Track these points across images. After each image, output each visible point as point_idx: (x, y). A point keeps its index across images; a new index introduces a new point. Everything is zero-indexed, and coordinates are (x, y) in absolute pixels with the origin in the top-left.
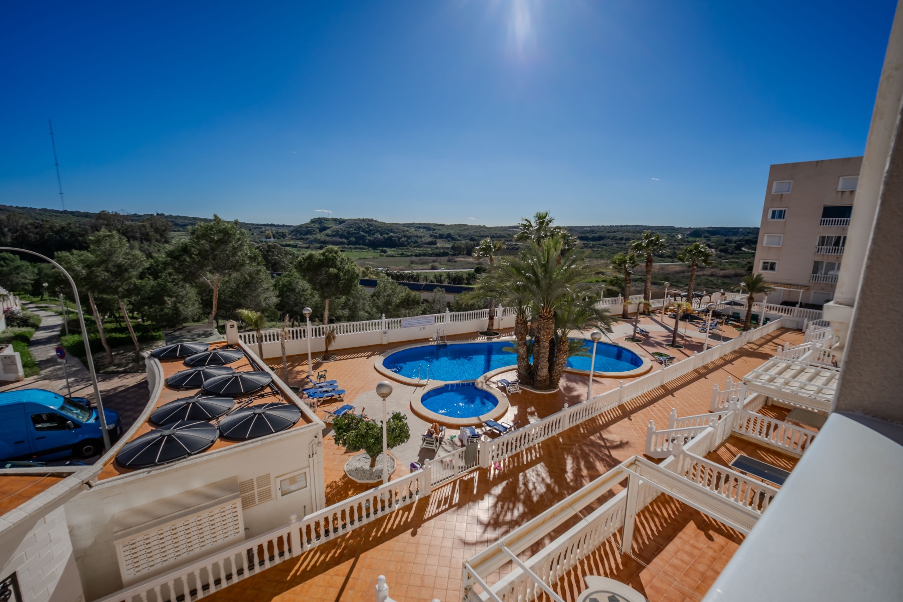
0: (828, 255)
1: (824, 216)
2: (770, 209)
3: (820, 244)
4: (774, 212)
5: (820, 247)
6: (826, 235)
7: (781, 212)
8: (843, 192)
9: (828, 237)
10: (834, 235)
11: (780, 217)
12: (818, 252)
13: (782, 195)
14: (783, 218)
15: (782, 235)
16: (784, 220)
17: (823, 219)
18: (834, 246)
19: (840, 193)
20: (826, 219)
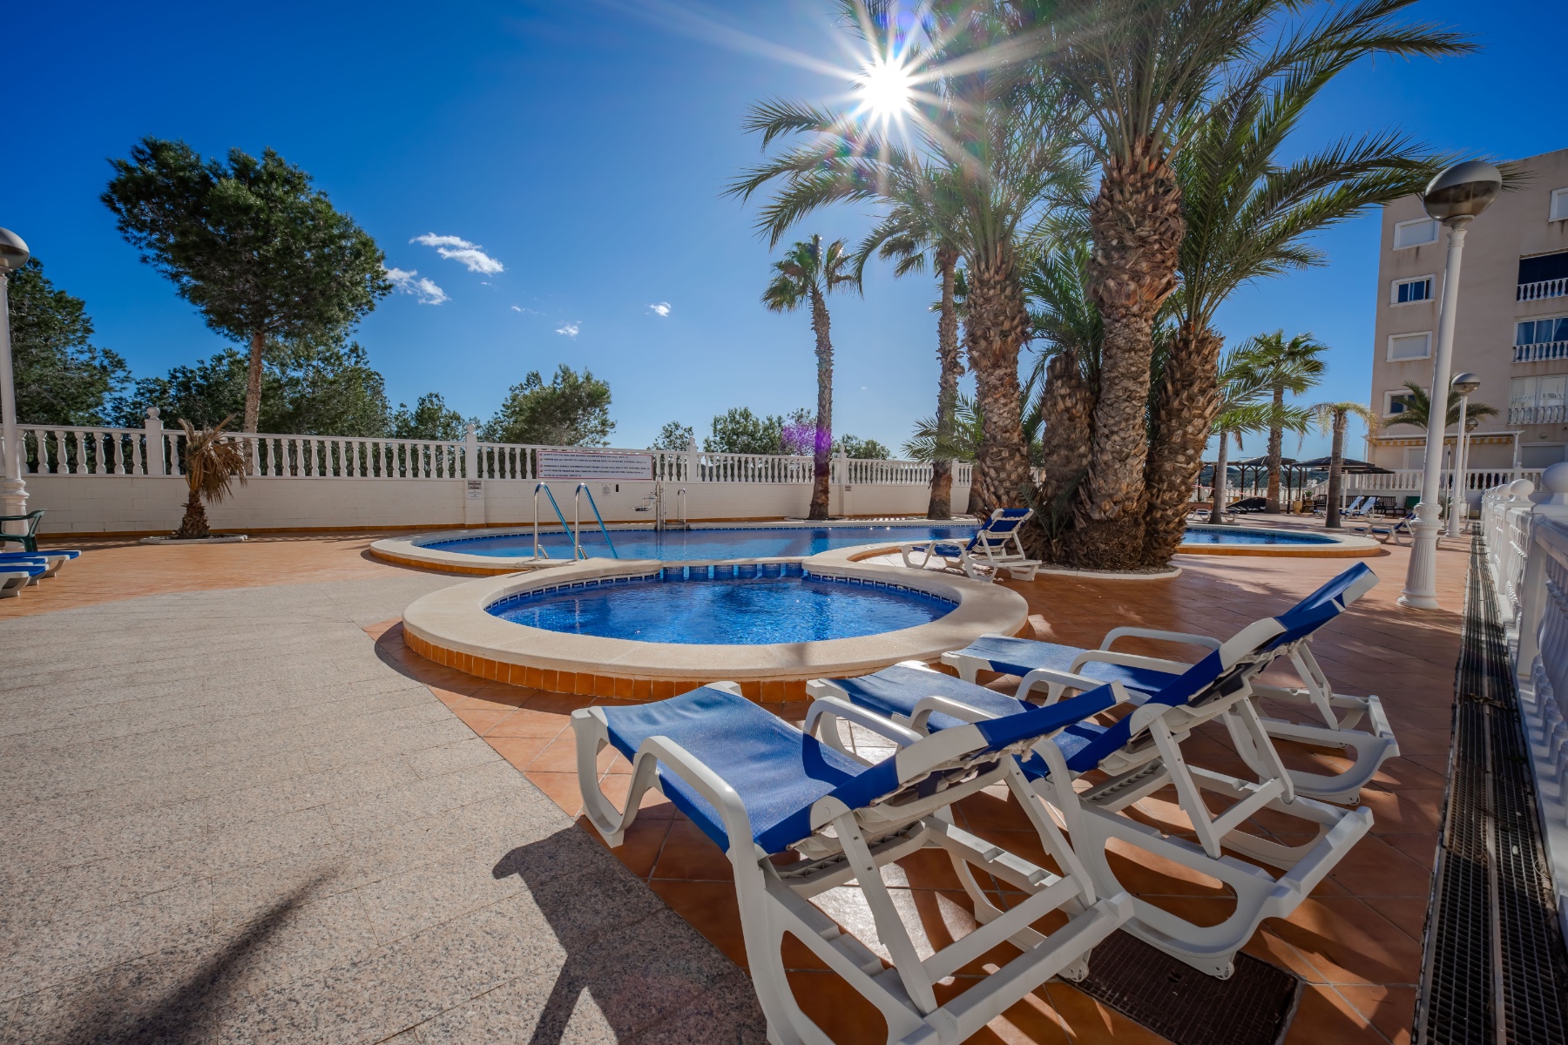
0: (1547, 362)
1: (1523, 278)
2: (1394, 283)
3: (1522, 340)
4: (1403, 288)
5: (1525, 347)
6: (1535, 319)
7: (1419, 285)
8: (1563, 222)
9: (1539, 323)
10: (1554, 317)
11: (1418, 296)
12: (1520, 358)
13: (1418, 248)
14: (1427, 298)
15: (1430, 333)
16: (1430, 300)
17: (1522, 286)
18: (1556, 339)
19: (1557, 227)
20: (1529, 285)
